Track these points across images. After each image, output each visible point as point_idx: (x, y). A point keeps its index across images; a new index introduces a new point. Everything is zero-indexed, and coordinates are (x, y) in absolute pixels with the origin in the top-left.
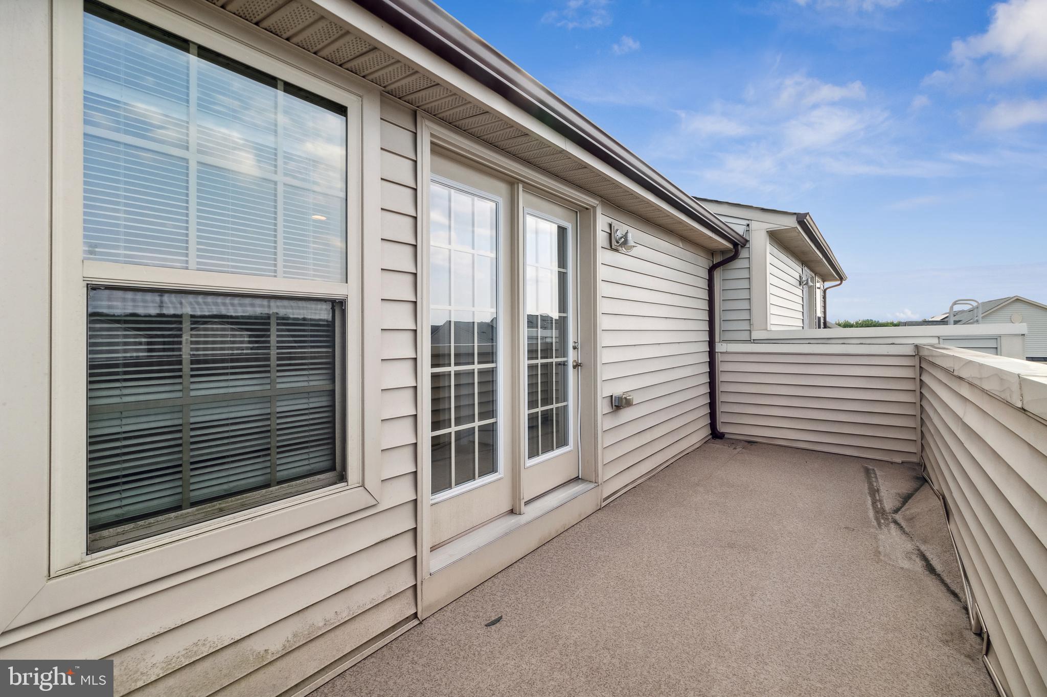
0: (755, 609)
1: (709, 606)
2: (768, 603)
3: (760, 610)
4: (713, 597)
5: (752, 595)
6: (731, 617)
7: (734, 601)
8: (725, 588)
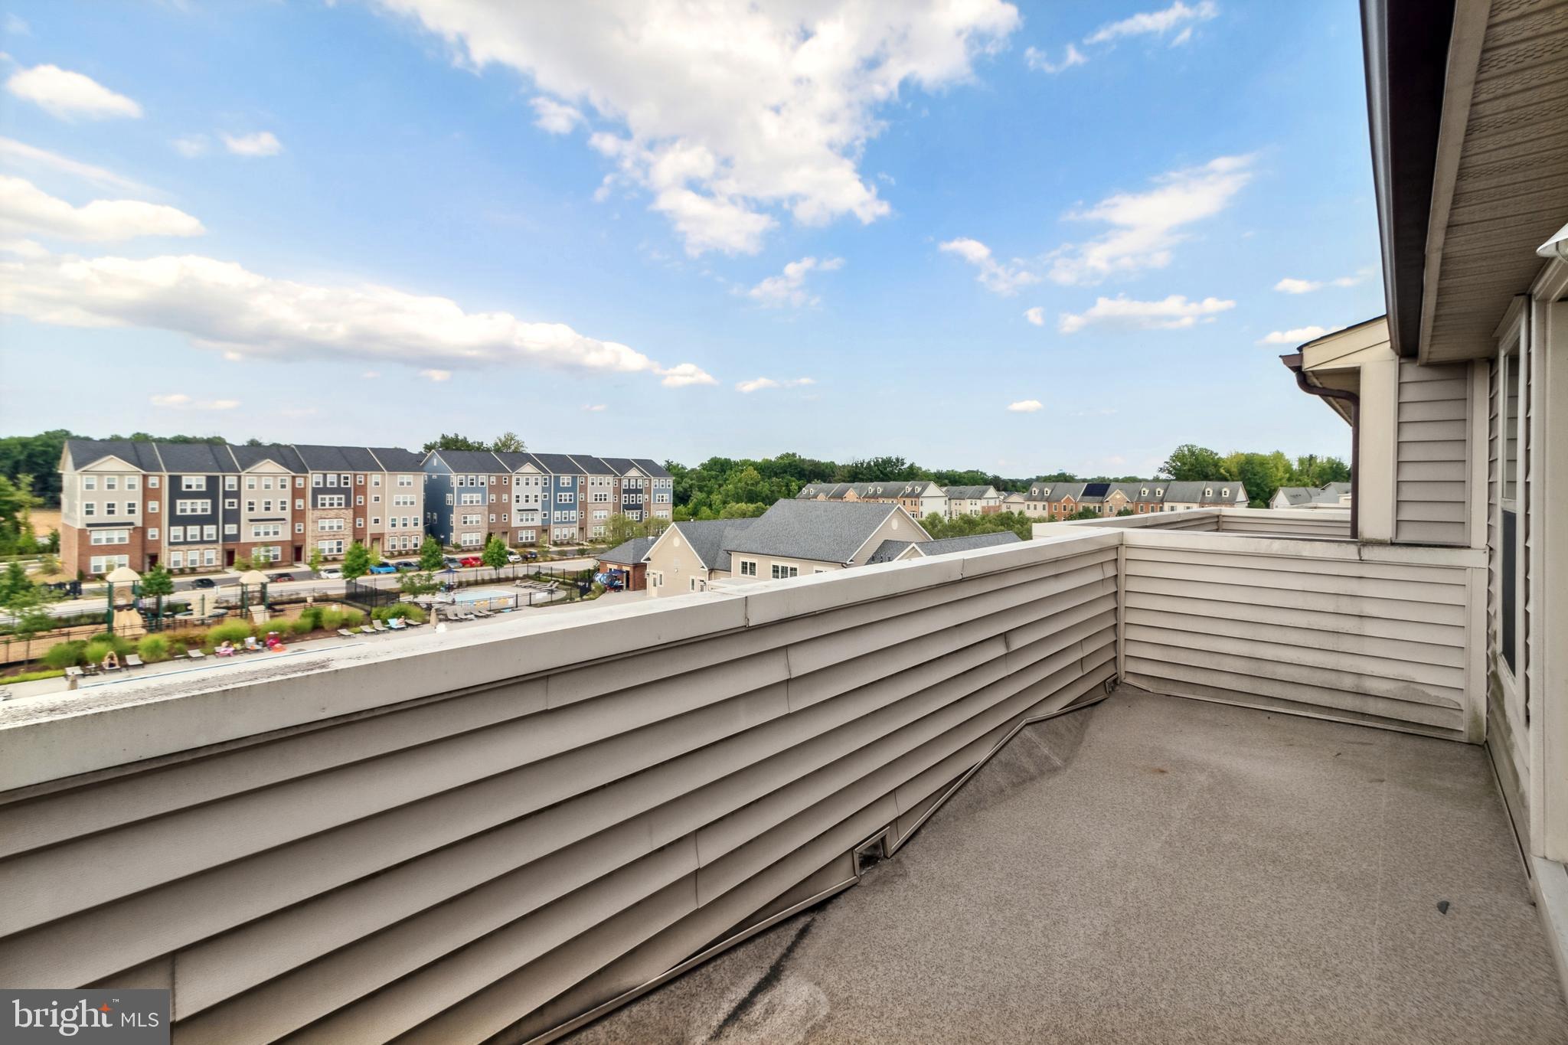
0: (1106, 913)
1: (1169, 919)
2: (1087, 921)
3: (1100, 913)
4: (1164, 932)
5: (1106, 934)
6: (1139, 904)
7: (1134, 925)
8: (1146, 946)
